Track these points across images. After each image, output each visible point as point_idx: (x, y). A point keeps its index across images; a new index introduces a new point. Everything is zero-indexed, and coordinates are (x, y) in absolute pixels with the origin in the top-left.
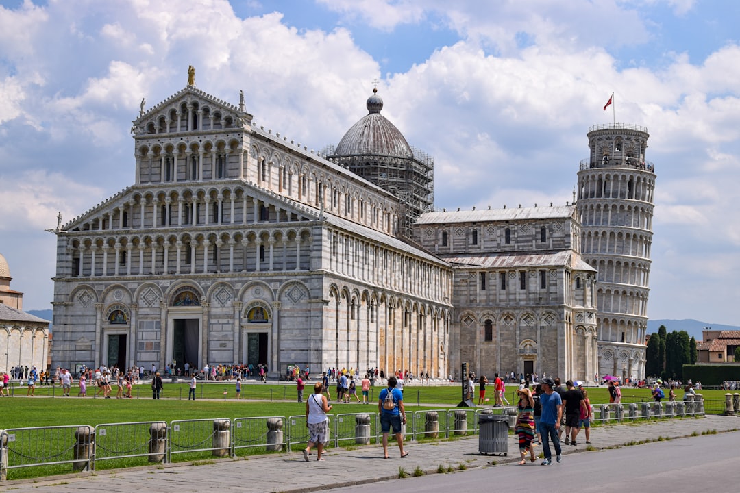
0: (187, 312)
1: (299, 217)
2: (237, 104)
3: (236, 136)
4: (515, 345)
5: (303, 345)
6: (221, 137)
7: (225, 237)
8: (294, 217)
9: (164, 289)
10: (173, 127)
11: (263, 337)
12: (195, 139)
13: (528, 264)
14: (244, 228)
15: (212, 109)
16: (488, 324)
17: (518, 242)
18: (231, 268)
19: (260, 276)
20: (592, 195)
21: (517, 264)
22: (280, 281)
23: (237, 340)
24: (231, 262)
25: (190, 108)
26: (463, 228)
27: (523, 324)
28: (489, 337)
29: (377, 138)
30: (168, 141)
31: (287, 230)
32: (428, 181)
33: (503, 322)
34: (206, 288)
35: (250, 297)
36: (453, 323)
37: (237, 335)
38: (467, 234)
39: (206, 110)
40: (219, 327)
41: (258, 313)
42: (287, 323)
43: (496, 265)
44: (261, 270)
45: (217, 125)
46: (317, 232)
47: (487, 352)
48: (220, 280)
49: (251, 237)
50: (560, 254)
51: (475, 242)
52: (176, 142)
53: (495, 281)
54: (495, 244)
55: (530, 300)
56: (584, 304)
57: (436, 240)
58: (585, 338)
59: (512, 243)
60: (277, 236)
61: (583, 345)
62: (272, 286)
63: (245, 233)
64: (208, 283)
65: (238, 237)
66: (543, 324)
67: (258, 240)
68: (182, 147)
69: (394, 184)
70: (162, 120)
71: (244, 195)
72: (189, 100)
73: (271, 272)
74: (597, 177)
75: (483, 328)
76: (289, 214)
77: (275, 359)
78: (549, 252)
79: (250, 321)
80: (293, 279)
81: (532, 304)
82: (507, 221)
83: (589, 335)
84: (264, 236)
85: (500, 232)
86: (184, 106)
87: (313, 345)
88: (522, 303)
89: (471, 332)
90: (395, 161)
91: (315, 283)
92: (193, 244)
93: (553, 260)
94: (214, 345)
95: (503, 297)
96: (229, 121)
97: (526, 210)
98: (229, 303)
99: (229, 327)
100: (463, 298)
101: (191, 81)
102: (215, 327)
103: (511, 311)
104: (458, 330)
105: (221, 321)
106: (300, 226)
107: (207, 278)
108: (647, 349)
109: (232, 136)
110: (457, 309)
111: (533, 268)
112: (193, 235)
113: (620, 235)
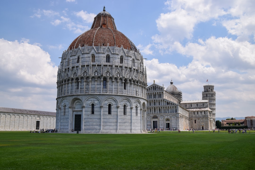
0: (155, 120)
1: (174, 104)
2: (162, 86)
3: (163, 91)
4: (200, 124)
5: (176, 125)
6: (160, 91)
7: (161, 107)
8: (173, 104)
9: (151, 116)
10: (152, 90)
11: (169, 124)
12: (156, 92)
13: (202, 110)
14: (165, 106)
15: (158, 87)
16: (195, 120)
17: (199, 106)
18: (163, 112)
19: (168, 114)
20: (205, 97)
21: (200, 110)
22: (172, 115)
23: (164, 124)
24: (163, 111)
25: (154, 87)
26: (189, 104)
27: (201, 120)
28: (195, 123)
29: (173, 89)
30: (151, 92)
31: (172, 106)
32: (181, 95)
33: (198, 120)
34: (159, 116)
35: (166, 117)
36: (189, 120)
37: (164, 123)
38: (190, 105)
39: (157, 87)
40: (161, 122)
41: (168, 120)
42: (173, 121)
43: (196, 110)
44: (168, 113)
45: (159, 89)
46: (178, 106)
47: (195, 125)
48: (161, 114)
49: (166, 107)
50: (207, 108)
51: (191, 106)
52: (152, 92)
53: (196, 113)
54: (195, 107)
55: (202, 116)
56: (211, 117)
57: (185, 106)
58: (211, 122)
59: (198, 106)
60: (171, 107)
61: (211, 123)
62: (170, 115)
63: (165, 107)
64: (159, 115)
65: (164, 107)
66: (205, 120)
67: (167, 108)
68: (153, 93)
69: (177, 96)
70: (150, 89)
71: (165, 101)
72: (154, 86)
73: (170, 113)
74: (206, 94)
75: (194, 121)
76: (172, 104)
77: (171, 127)
78: (204, 108)
79: (166, 121)
80: (174, 114)
81: (203, 117)
82: (197, 103)
83: (212, 122)
84: (168, 107)
85: (196, 105)
86: (153, 86)
87: (178, 125)
88: (201, 117)
89: (192, 122)
90: (177, 93)
91: (178, 115)
92: (156, 108)
93: (206, 109)
94: (160, 125)
95: (198, 116)
96: (161, 89)
97: (200, 101)
98: (163, 118)
99: (163, 122)
100: (190, 116)
101: (154, 82)
102: (160, 122)
103: (199, 118)
104: (190, 122)
105: (161, 121)
106: (175, 105)
107: (159, 114)
108: (216, 124)
109: (162, 91)
110: (190, 118)
111: (203, 111)
112: (156, 107)
113: (211, 104)
